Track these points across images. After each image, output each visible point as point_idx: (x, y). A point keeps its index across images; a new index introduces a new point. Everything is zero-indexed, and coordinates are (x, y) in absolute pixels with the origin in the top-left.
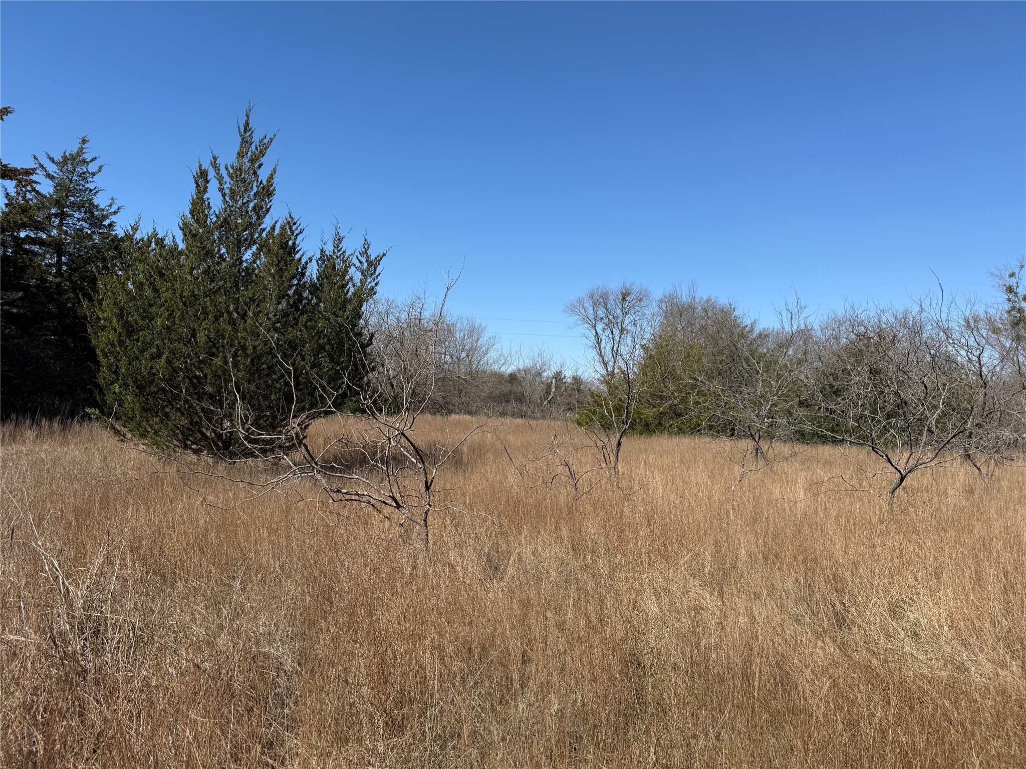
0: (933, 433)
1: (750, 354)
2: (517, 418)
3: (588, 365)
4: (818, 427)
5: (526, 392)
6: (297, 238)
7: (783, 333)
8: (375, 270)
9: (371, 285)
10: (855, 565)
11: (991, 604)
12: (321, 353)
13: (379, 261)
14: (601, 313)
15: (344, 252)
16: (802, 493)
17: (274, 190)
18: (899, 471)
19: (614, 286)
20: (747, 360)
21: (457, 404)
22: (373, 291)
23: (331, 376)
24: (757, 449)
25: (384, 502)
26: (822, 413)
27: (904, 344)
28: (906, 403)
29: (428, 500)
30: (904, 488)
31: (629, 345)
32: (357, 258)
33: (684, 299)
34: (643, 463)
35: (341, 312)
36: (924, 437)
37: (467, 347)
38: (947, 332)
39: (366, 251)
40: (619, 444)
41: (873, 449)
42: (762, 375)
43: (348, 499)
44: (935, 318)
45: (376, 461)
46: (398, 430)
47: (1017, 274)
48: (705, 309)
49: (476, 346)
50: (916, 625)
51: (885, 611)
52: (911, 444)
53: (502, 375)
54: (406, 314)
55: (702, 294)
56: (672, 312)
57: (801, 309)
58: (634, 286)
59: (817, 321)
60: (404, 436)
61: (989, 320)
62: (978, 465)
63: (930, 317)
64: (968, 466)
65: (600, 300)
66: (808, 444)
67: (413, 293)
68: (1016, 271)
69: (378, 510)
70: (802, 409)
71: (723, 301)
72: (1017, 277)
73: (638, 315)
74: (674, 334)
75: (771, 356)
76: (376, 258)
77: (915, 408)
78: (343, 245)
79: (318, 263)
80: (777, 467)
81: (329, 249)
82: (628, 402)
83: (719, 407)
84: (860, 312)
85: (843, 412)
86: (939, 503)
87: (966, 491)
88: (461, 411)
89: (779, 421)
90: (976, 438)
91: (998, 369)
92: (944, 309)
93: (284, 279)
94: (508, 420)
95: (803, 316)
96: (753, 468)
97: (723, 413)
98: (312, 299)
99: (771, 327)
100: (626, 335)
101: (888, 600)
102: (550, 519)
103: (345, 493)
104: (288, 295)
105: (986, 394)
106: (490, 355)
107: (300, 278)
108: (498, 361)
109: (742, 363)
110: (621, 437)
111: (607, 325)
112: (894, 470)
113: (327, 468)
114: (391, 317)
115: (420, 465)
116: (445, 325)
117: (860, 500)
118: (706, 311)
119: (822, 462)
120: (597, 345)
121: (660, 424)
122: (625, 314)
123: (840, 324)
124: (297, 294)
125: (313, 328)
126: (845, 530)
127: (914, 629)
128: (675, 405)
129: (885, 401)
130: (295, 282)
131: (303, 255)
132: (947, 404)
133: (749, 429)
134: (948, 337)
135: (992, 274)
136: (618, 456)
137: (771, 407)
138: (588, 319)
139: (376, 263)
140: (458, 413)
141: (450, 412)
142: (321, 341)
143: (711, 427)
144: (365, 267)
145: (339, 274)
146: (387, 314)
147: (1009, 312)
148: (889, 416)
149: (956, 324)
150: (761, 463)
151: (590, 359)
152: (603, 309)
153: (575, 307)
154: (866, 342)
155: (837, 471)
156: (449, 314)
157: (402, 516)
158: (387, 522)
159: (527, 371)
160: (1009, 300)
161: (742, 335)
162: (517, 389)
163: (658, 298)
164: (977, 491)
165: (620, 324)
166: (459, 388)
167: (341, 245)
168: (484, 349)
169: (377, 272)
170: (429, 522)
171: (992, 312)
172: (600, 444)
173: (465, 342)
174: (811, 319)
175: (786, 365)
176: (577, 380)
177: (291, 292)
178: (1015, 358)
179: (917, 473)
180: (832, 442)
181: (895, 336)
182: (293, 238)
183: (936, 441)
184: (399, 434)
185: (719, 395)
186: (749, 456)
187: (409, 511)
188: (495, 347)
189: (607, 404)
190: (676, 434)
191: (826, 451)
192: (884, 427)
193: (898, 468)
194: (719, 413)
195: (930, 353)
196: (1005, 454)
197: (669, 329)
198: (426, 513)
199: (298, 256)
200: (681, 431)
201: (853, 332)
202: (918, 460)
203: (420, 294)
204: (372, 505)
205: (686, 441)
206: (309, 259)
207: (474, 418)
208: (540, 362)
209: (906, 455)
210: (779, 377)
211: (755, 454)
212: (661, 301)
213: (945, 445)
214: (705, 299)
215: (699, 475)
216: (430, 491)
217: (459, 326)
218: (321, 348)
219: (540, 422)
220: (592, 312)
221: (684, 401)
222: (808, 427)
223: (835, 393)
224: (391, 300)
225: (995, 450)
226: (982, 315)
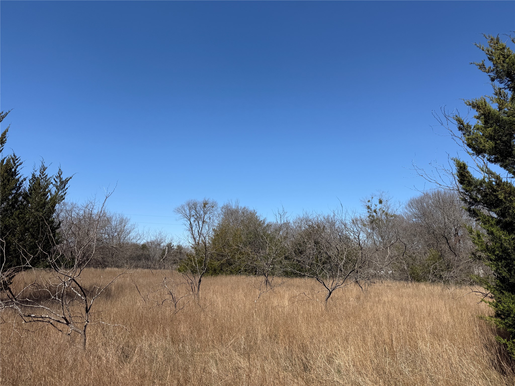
0: (342, 271)
1: (263, 234)
2: (145, 269)
3: (185, 239)
4: (293, 269)
5: (151, 254)
6: (17, 167)
7: (277, 224)
8: (65, 186)
9: (61, 194)
10: (312, 338)
11: (370, 352)
12: (27, 233)
13: (67, 181)
14: (193, 213)
15: (47, 176)
16: (287, 302)
17: (6, 140)
18: (329, 290)
19: (200, 200)
20: (262, 237)
21: (110, 262)
22: (62, 198)
23: (31, 246)
24: (267, 281)
25: (59, 321)
26: (295, 262)
27: (328, 230)
28: (330, 257)
29: (87, 318)
30: (332, 298)
31: (207, 229)
32: (54, 179)
33: (234, 207)
34: (212, 290)
35: (41, 210)
36: (338, 273)
37: (118, 230)
38: (345, 225)
39: (60, 176)
40: (200, 281)
41: (317, 279)
42: (269, 244)
43: (36, 321)
44: (340, 219)
45: (55, 297)
46: (71, 277)
47: (371, 201)
48: (243, 212)
49: (123, 230)
50: (339, 366)
51: (325, 360)
52: (333, 277)
53: (138, 245)
54: (83, 211)
55: (242, 205)
56: (228, 213)
57: (285, 213)
58: (210, 200)
59: (292, 219)
60: (74, 280)
61: (361, 220)
62: (361, 286)
63: (338, 218)
64: (357, 286)
65: (193, 206)
66: (289, 277)
67: (88, 200)
68: (370, 199)
69: (54, 326)
70: (286, 261)
71: (251, 208)
72: (371, 202)
73: (212, 214)
74: (229, 224)
75: (272, 235)
76: (66, 180)
77: (334, 259)
78: (46, 172)
79: (30, 182)
80: (276, 289)
81: (37, 174)
82: (205, 258)
83: (249, 260)
84: (310, 215)
85: (304, 262)
86: (346, 304)
87: (357, 298)
88: (112, 266)
89: (276, 266)
90: (359, 273)
91: (366, 242)
92: (344, 215)
93: (6, 190)
94: (139, 270)
95: (286, 216)
96: (265, 291)
97: (251, 263)
98: (24, 202)
99: (272, 221)
100: (205, 224)
101: (326, 354)
102: (160, 325)
103: (34, 317)
104: (8, 199)
105: (362, 253)
106: (131, 234)
107: (17, 190)
108: (136, 237)
109: (259, 238)
110: (201, 277)
111: (196, 219)
112: (327, 289)
113: (23, 302)
114: (74, 213)
115: (83, 298)
116: (106, 218)
117: (313, 304)
118: (243, 213)
119: (296, 286)
120: (191, 229)
121: (221, 269)
122: (205, 213)
123: (301, 221)
124: (14, 199)
125: (23, 218)
126: (307, 320)
127: (338, 368)
128: (228, 260)
129: (322, 257)
130: (14, 192)
131: (20, 177)
132: (347, 257)
133: (263, 271)
134: (345, 227)
135: (361, 201)
136: (199, 287)
137: (272, 260)
138: (186, 216)
139: (66, 183)
140: (111, 267)
141: (106, 266)
142: (26, 226)
143: (246, 270)
144: (58, 185)
145: (42, 188)
146: (71, 211)
147: (369, 217)
148: (323, 264)
149: (348, 222)
150: (269, 287)
151: (186, 236)
152: (194, 211)
153: (180, 210)
154: (312, 229)
155: (302, 290)
156: (108, 211)
157: (70, 329)
158: (60, 333)
159: (152, 243)
160: (368, 212)
161: (259, 225)
162: (146, 253)
163: (221, 206)
164: (362, 298)
165: (202, 218)
166: (112, 252)
167: (44, 172)
168: (128, 231)
169: (66, 187)
170: (87, 331)
171: (363, 217)
172: (190, 281)
173: (117, 227)
174: (289, 218)
175: (279, 239)
176: (179, 247)
177: (10, 197)
178: (373, 237)
179: (337, 290)
180: (300, 276)
181: (324, 227)
182: (15, 167)
183: (344, 275)
184: (71, 279)
185: (249, 254)
186: (263, 285)
187: (74, 325)
188: (134, 230)
189: (194, 260)
190: (229, 274)
191: (297, 281)
192: (322, 268)
193: (328, 288)
194: (249, 264)
195: (339, 234)
196: (372, 280)
197: (226, 221)
198: (85, 326)
199: (17, 177)
200: (231, 273)
201: (307, 224)
202: (337, 284)
203: (92, 200)
204: (51, 323)
205: (234, 278)
206: (24, 179)
207: (120, 270)
208: (160, 238)
209: (331, 282)
210: (276, 245)
211: (266, 283)
212: (223, 208)
213: (347, 277)
214: (243, 207)
215: (240, 296)
216: (88, 313)
217: (114, 218)
218: (27, 230)
219: (158, 270)
220: (188, 212)
221: (233, 257)
222: (289, 269)
223: (300, 253)
224: (75, 203)
225: (367, 278)
226: (359, 218)
